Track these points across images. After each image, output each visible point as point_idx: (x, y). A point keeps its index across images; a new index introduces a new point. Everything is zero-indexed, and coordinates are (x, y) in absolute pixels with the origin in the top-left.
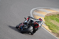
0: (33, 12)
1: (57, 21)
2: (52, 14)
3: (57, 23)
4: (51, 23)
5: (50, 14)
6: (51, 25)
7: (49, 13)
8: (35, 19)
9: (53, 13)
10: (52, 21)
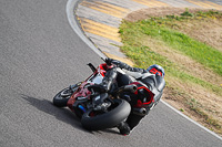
0: (75, 7)
1: (165, 39)
2: (148, 13)
3: (166, 48)
4: (144, 50)
5: (141, 13)
6: (143, 56)
7: (138, 9)
8: (135, 70)
9: (149, 9)
10: (147, 42)
